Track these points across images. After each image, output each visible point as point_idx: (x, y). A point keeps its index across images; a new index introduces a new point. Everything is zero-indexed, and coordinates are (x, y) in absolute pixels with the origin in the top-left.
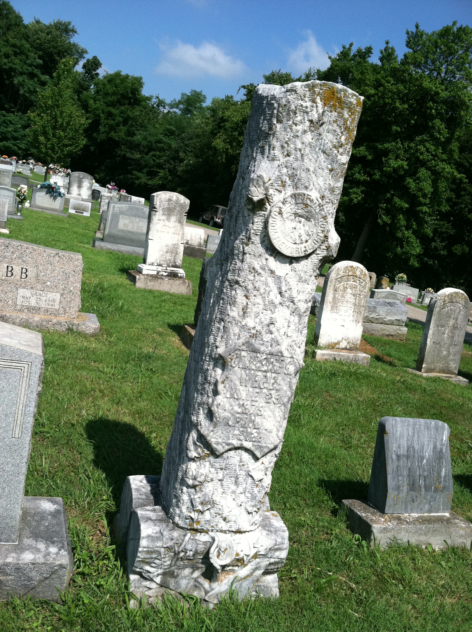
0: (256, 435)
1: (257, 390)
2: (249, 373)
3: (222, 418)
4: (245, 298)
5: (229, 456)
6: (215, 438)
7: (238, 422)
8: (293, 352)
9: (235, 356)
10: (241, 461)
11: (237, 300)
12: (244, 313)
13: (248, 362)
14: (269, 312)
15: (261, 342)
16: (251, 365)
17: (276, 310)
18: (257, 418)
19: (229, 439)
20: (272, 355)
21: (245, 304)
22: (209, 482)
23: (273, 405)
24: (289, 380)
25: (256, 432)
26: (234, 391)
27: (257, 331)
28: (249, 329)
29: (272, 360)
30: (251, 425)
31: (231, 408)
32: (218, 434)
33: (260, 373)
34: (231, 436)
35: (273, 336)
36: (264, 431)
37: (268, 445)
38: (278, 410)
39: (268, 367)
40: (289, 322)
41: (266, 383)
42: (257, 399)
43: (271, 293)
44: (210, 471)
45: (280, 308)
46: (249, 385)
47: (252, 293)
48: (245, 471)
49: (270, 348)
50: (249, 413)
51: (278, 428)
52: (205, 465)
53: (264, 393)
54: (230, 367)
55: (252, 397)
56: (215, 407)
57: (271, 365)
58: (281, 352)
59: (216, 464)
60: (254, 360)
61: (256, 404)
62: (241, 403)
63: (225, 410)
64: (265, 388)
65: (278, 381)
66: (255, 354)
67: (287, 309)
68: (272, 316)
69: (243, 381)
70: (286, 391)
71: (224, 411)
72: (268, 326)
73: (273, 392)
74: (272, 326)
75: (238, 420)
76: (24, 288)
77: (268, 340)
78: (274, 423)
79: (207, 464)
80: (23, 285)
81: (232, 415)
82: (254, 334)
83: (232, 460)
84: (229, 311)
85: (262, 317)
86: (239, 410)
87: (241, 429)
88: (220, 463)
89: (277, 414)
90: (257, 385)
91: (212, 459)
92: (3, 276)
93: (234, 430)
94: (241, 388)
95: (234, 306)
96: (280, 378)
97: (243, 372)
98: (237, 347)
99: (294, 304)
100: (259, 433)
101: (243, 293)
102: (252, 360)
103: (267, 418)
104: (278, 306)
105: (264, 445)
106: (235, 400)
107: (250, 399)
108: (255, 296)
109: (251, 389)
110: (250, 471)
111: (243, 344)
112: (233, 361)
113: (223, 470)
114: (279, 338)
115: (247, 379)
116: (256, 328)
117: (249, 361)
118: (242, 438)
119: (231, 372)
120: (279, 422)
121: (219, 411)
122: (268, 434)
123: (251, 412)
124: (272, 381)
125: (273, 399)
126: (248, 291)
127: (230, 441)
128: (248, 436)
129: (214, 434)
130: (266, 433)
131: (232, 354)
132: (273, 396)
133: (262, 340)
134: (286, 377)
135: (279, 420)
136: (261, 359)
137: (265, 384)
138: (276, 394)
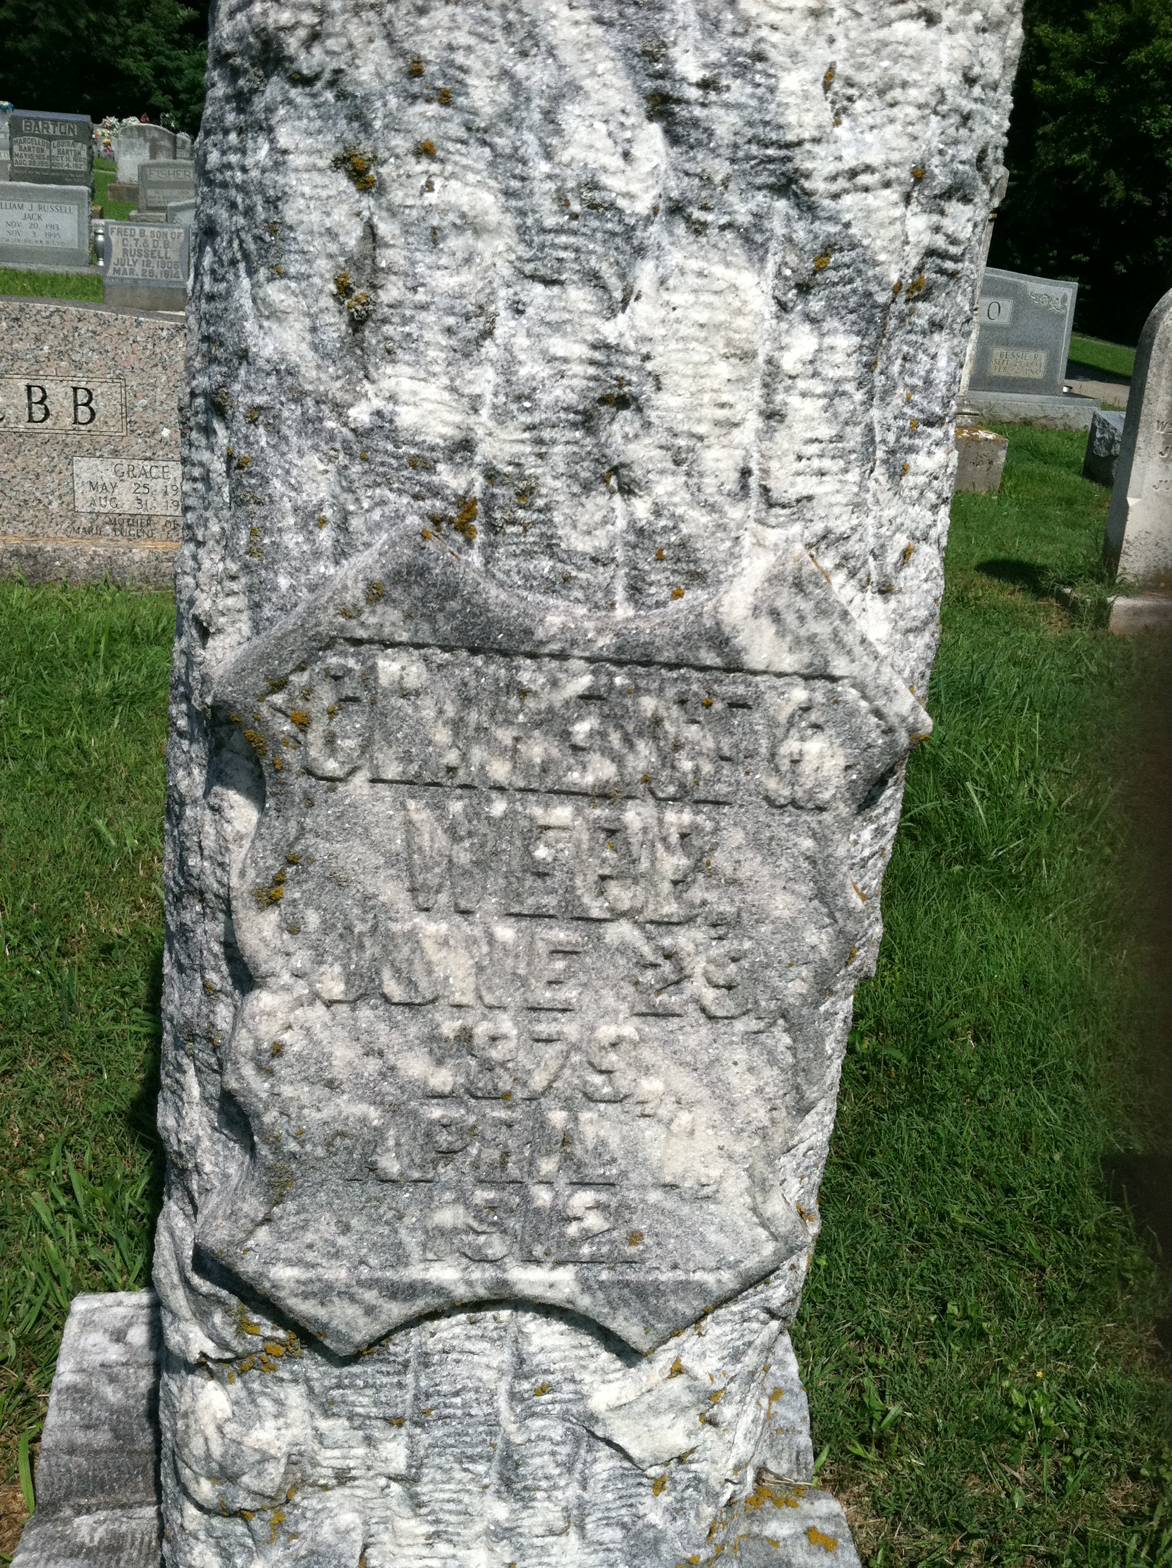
0: (594, 1221)
1: (561, 935)
2: (473, 814)
3: (318, 1134)
4: (342, 183)
5: (431, 1344)
6: (289, 1262)
7: (448, 1154)
8: (821, 628)
9: (326, 696)
10: (521, 1367)
11: (290, 213)
12: (357, 324)
13: (442, 735)
14: (579, 297)
15: (545, 565)
16: (478, 754)
17: (645, 274)
18: (585, 1116)
19: (401, 1259)
20: (648, 663)
21: (352, 238)
22: (325, 1488)
23: (705, 1031)
24: (807, 844)
25: (598, 1206)
26: (371, 949)
27: (491, 475)
28: (422, 464)
29: (648, 704)
30: (547, 1166)
31: (372, 1065)
32: (310, 1237)
33: (562, 813)
34: (411, 1242)
35: (641, 508)
36: (654, 1196)
37: (699, 1276)
38: (740, 1054)
39: (618, 760)
40: (773, 375)
41: (620, 877)
42: (569, 993)
43: (570, 115)
44: (320, 1437)
45: (675, 257)
46: (492, 903)
47: (394, 125)
48: (564, 1417)
49: (623, 611)
50: (520, 1093)
51: (761, 1167)
52: (278, 1402)
53: (623, 949)
54: (299, 784)
55: (524, 983)
56: (248, 1071)
57: (643, 747)
58: (719, 640)
59: (351, 1396)
60: (501, 715)
61: (571, 1029)
62: (449, 1028)
63: (331, 1085)
64: (616, 915)
65: (720, 860)
66: (497, 670)
67: (739, 255)
68: (611, 330)
69: (432, 879)
70: (791, 927)
71: (321, 1092)
72: (587, 421)
73: (684, 940)
74: (623, 423)
75: (444, 1139)
76: (92, 455)
77: (600, 541)
78: (725, 1138)
79: (294, 1395)
80: (87, 446)
81: (394, 1110)
82: (465, 503)
83: (462, 1370)
84: (249, 326)
85: (521, 341)
86: (443, 1079)
87: (482, 1196)
88: (378, 1388)
89: (742, 1083)
90: (550, 902)
91: (312, 1367)
92: (18, 420)
93: (428, 1205)
94: (432, 928)
95: (278, 274)
96: (736, 837)
97: (419, 811)
98: (329, 620)
99: (806, 204)
100: (616, 1213)
101: (328, 147)
102: (473, 717)
103: (663, 1112)
104: (655, 232)
105: (666, 1276)
106: (399, 1015)
107: (514, 999)
108: (425, 151)
109: (505, 932)
110: (593, 1418)
111: (376, 594)
112: (315, 736)
113: (408, 1427)
114: (696, 520)
115: (463, 857)
116: (485, 450)
117: (457, 725)
118: (497, 1247)
119: (320, 818)
120: (763, 1133)
121: (287, 1091)
122: (686, 1210)
123: (538, 1081)
124: (673, 863)
125: (697, 986)
126: (359, 118)
127: (415, 1273)
128: (538, 1237)
129: (281, 1237)
130: (669, 1204)
131: (299, 680)
132: (698, 966)
133: (550, 546)
134: (779, 825)
135: (761, 1116)
136: (558, 698)
137: (614, 889)
138: (718, 950)
